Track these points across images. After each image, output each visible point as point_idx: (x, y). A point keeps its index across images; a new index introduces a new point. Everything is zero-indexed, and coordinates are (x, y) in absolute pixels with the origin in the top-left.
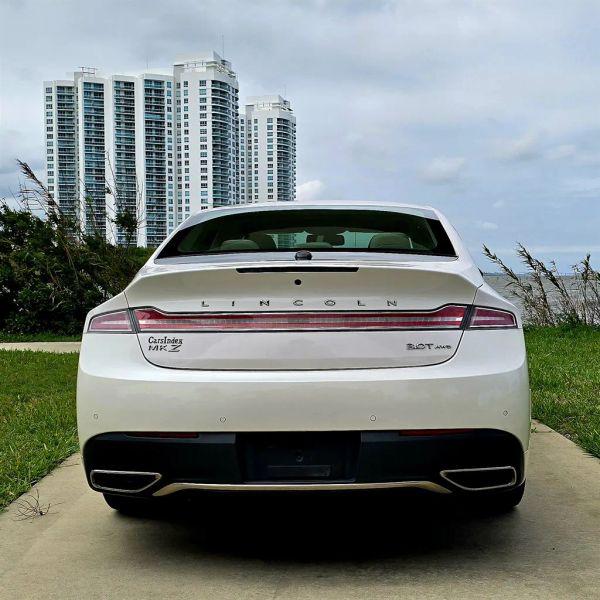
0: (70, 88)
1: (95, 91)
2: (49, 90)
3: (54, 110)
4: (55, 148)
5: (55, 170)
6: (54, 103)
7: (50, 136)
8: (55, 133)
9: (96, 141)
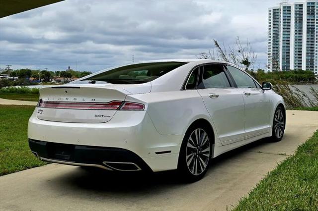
0: (278, 9)
1: (287, 9)
2: (270, 11)
3: (272, 19)
4: (272, 33)
5: (271, 41)
6: (272, 16)
7: (270, 29)
8: (272, 27)
9: (287, 29)
